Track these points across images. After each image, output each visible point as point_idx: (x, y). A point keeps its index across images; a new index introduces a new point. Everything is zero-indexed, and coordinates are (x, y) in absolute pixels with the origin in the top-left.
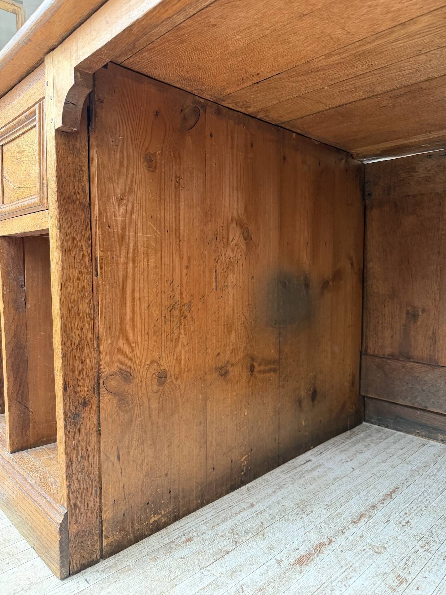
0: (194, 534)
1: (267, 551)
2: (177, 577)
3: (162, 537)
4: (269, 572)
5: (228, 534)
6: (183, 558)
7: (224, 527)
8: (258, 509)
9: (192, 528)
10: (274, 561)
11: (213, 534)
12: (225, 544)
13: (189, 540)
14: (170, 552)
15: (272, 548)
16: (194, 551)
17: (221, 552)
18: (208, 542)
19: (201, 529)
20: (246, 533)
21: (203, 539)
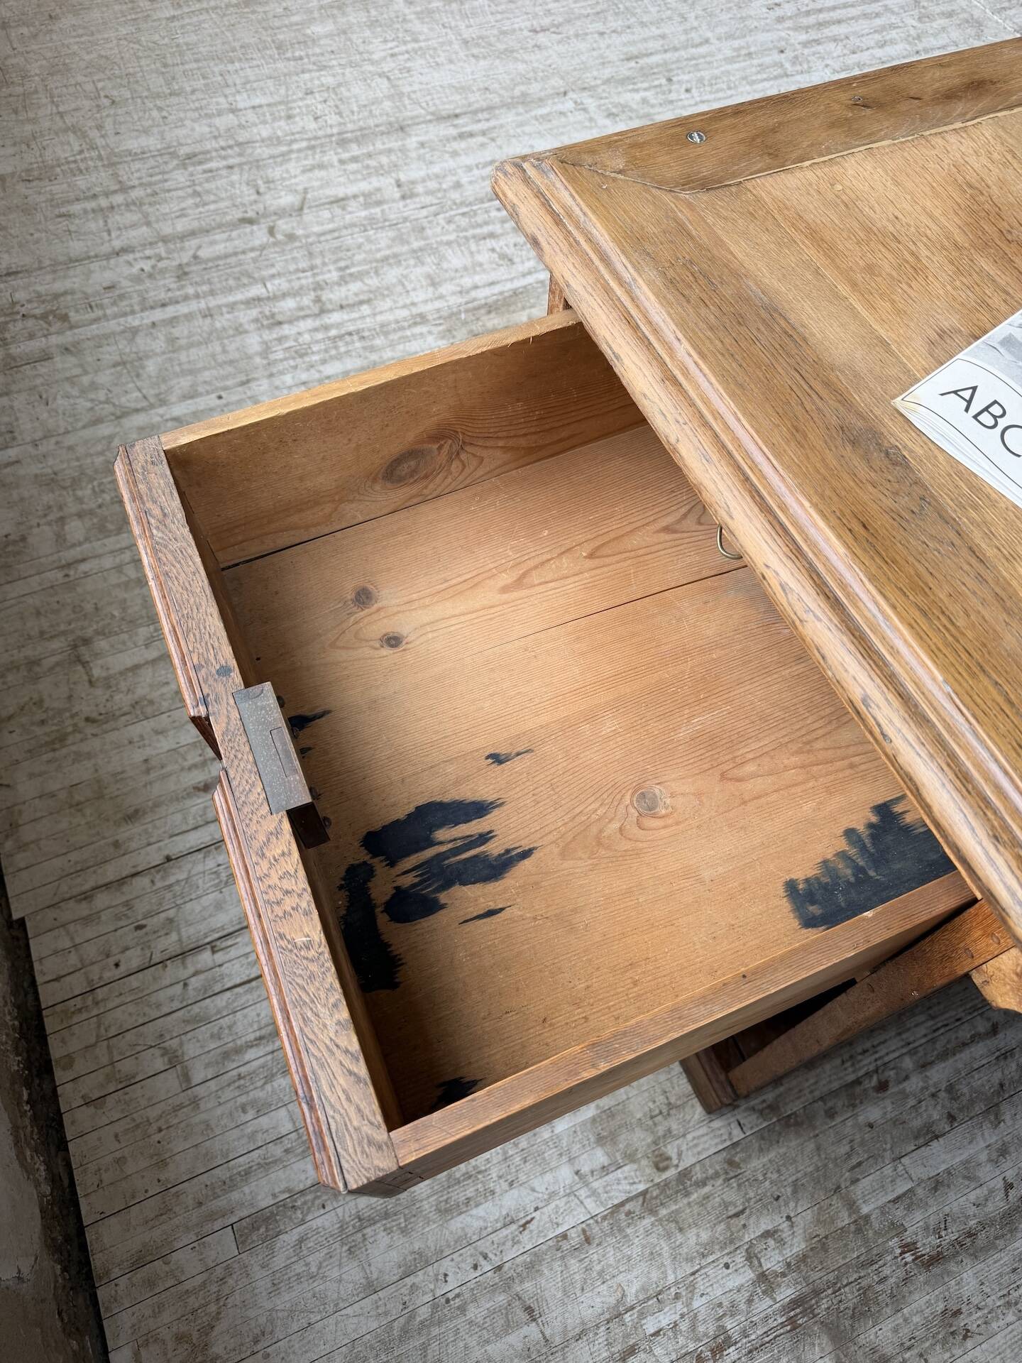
0: (892, 1073)
1: (994, 1156)
2: (859, 1164)
3: (843, 1062)
4: (989, 1204)
5: (943, 1095)
6: (871, 1126)
7: (939, 1074)
8: (1002, 1044)
9: (892, 1056)
10: (999, 1184)
11: (921, 1084)
12: (936, 1116)
13: (883, 1087)
14: (854, 1106)
15: (1003, 1152)
16: (888, 1116)
17: (927, 1133)
18: (912, 1102)
19: (904, 1065)
20: (972, 1101)
21: (903, 1092)
